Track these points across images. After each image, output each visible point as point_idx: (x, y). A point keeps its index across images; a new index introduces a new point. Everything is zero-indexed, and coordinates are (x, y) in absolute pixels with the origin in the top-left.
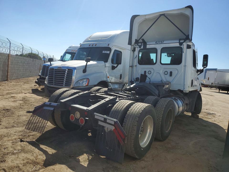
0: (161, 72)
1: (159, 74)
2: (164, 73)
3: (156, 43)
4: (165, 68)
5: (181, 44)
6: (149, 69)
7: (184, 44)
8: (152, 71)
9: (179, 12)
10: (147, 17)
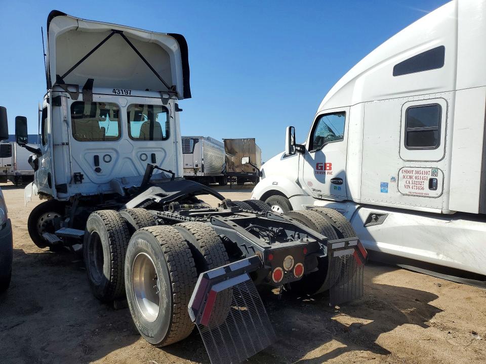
0: (134, 155)
1: (130, 161)
2: (139, 156)
3: (115, 93)
4: (140, 148)
5: (165, 101)
6: (105, 151)
7: (170, 101)
8: (114, 156)
9: (154, 38)
10: (82, 25)
